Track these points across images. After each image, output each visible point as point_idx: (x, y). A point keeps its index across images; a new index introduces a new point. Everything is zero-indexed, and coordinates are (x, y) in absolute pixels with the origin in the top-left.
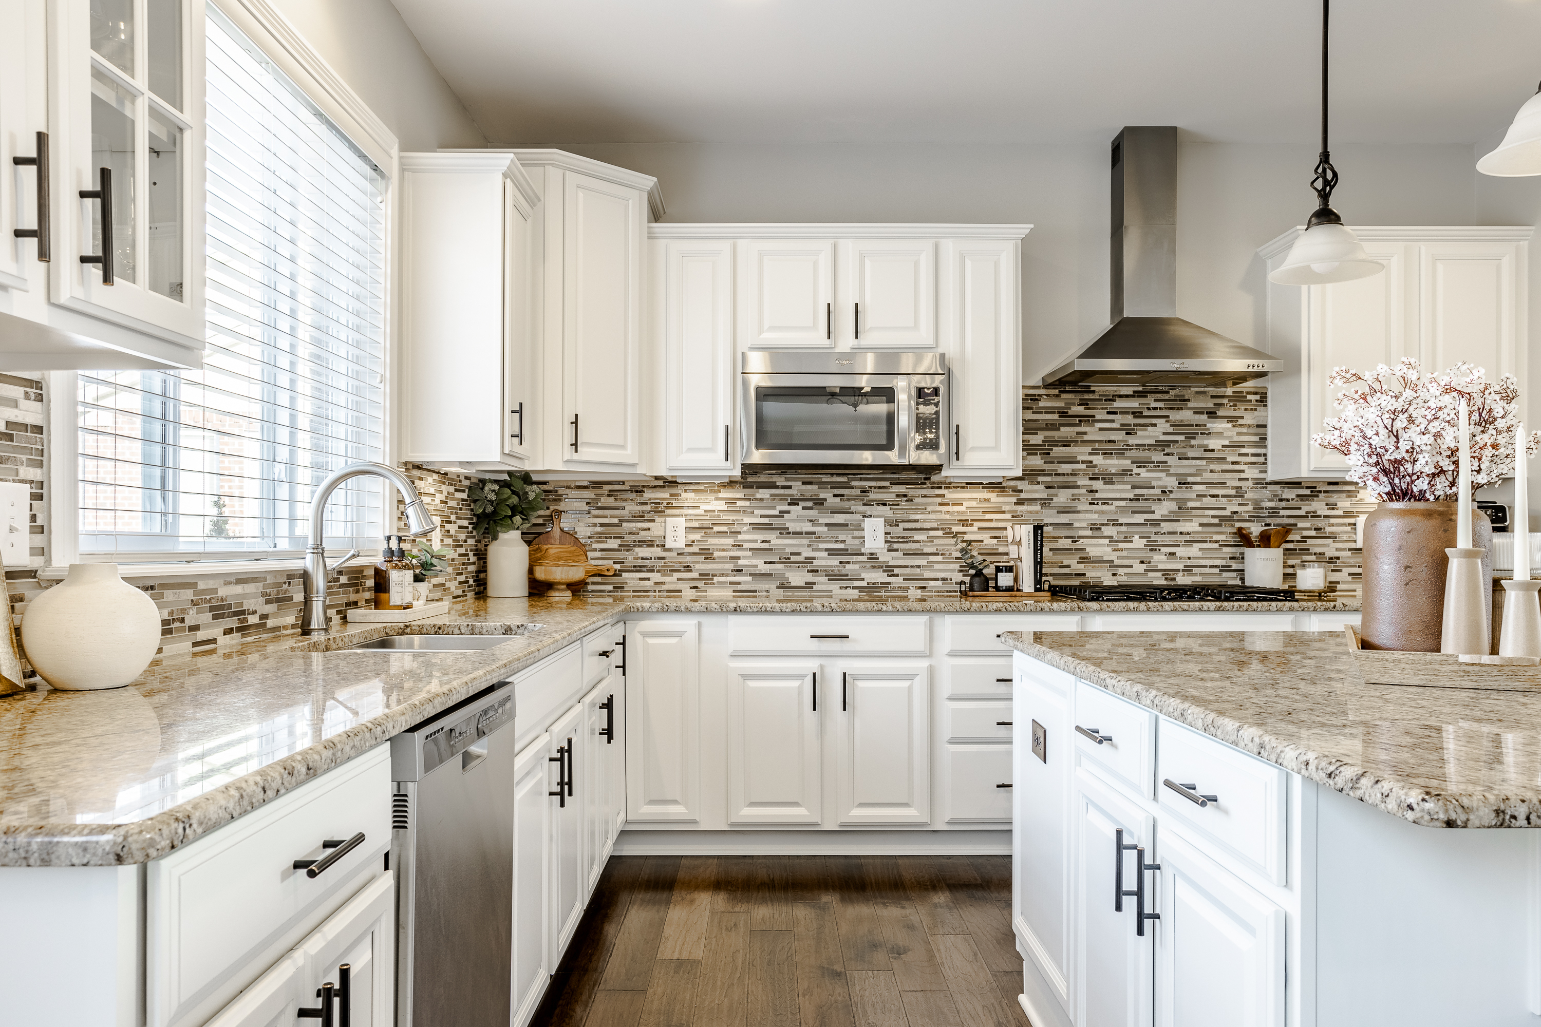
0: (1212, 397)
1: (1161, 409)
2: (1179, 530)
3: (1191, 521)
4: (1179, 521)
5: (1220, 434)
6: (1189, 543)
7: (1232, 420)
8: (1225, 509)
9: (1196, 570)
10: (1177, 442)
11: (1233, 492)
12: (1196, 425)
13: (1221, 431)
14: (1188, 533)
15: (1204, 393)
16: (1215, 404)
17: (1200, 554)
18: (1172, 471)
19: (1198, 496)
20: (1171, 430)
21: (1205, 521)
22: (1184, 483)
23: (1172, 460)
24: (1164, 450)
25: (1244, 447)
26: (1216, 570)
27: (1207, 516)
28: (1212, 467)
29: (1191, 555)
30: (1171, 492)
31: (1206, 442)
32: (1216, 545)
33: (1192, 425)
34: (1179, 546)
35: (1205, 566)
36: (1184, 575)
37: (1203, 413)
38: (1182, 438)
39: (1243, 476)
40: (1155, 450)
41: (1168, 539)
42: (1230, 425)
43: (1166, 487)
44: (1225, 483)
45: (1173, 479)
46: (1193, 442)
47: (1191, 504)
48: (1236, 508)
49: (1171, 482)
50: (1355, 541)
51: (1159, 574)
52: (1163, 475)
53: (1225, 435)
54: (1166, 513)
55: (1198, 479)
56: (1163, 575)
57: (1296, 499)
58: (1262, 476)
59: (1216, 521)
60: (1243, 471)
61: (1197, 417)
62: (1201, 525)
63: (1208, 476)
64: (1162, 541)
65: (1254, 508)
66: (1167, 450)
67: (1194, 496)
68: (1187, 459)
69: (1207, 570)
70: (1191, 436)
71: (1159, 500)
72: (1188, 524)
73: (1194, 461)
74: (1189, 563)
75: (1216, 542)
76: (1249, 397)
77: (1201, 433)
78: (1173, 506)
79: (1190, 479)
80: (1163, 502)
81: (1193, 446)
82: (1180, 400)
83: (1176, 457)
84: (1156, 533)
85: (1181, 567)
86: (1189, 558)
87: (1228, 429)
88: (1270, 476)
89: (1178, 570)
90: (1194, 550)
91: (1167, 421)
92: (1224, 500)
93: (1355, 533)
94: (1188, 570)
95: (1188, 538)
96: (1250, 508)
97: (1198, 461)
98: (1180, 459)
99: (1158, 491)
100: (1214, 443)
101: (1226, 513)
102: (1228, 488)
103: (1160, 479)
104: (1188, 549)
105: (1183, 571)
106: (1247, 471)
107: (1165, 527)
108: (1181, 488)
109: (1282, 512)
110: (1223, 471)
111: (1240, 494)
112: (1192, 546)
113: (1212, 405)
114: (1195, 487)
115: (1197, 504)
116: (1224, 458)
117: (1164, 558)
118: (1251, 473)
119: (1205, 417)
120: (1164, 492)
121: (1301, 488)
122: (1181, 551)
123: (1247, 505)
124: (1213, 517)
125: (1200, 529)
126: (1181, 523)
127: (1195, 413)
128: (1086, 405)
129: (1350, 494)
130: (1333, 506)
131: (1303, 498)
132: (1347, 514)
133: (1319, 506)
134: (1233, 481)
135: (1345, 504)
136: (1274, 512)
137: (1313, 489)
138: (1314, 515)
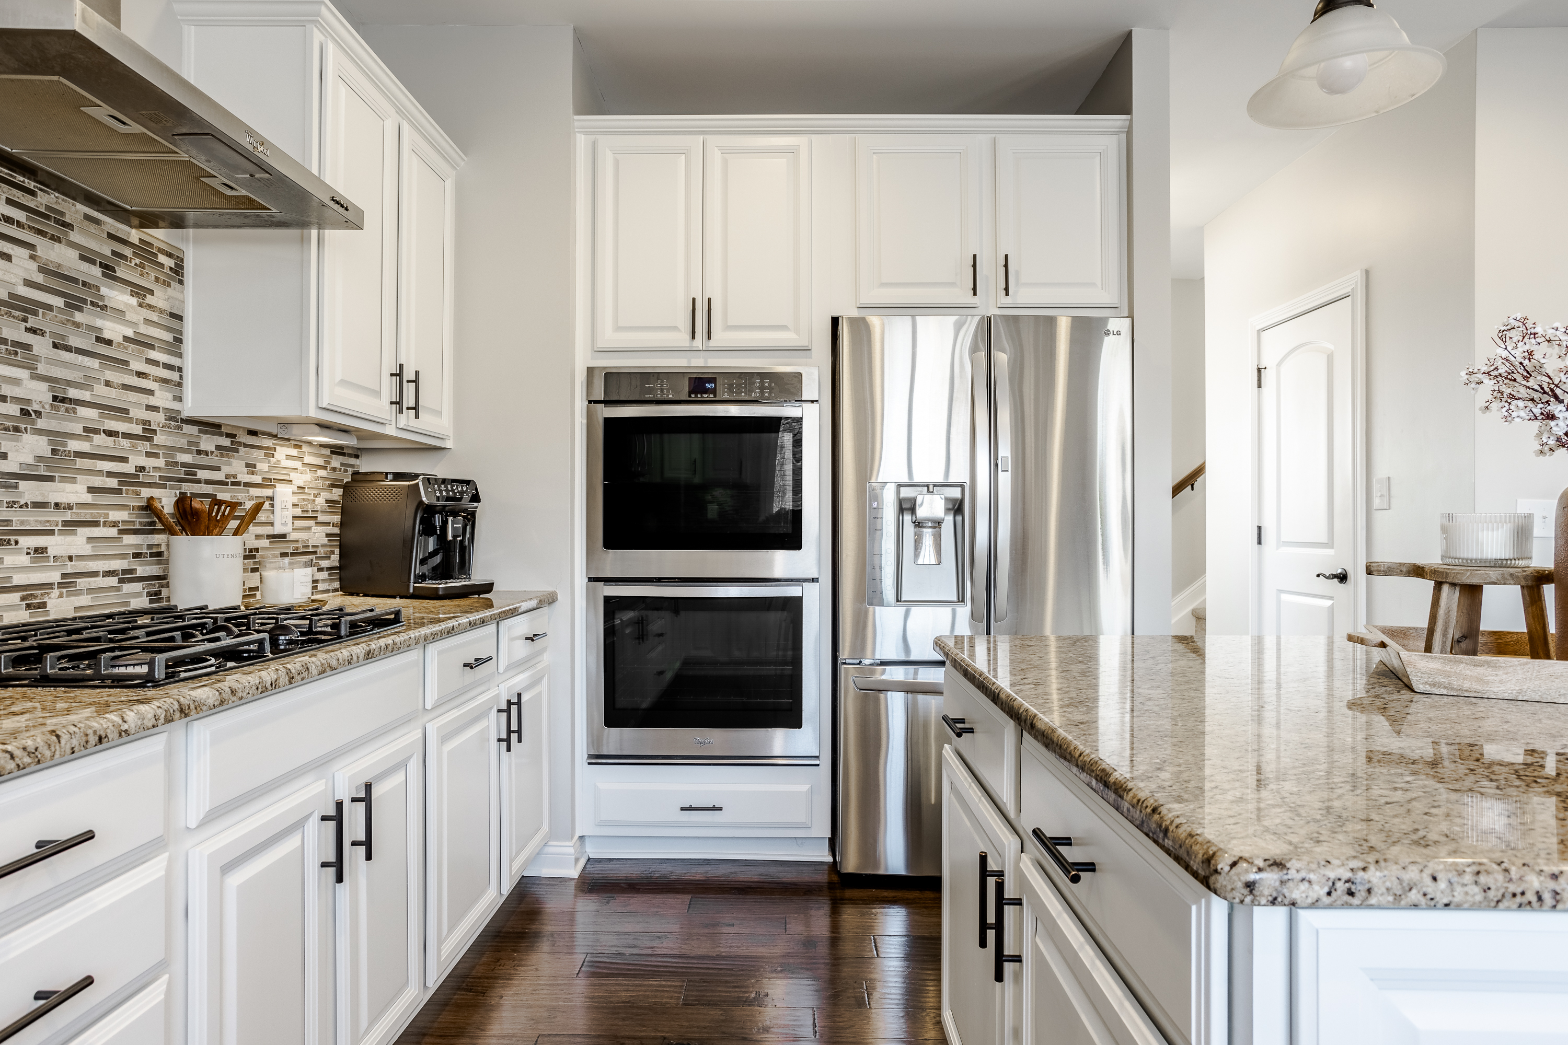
0: (111, 236)
1: (19, 225)
2: (53, 498)
3: (73, 480)
4: (50, 479)
5: (119, 314)
6: (71, 525)
7: (139, 291)
8: (124, 460)
9: (82, 583)
10: (49, 308)
11: (138, 430)
12: (85, 284)
13: (122, 308)
14: (69, 507)
15: (97, 222)
16: (114, 253)
17: (88, 549)
18: (42, 369)
19: (86, 429)
20: (40, 278)
21: (98, 482)
22: (63, 400)
23: (42, 346)
24: (25, 320)
25: (152, 347)
26: (113, 581)
27: (99, 473)
28: (109, 375)
29: (73, 553)
30: (38, 414)
31: (99, 323)
32: (113, 532)
33: (75, 280)
34: (50, 532)
35: (95, 574)
36: (61, 596)
37: (93, 262)
38: (58, 302)
39: (153, 401)
40: (9, 314)
41: (33, 519)
42: (134, 301)
43: (28, 401)
44: (126, 411)
45: (44, 386)
46: (79, 317)
47: (74, 445)
48: (143, 461)
49: (39, 394)
50: (272, 524)
51: (15, 597)
52: (23, 374)
53: (128, 317)
54: (30, 460)
55: (86, 396)
56: (23, 599)
57: (216, 452)
58: (175, 406)
59: (113, 483)
60: (151, 392)
61: (85, 266)
62: (91, 490)
63: (102, 393)
64: (22, 522)
65: (167, 463)
66: (32, 322)
67: (78, 429)
68: (68, 349)
69: (100, 582)
70: (75, 304)
71: (16, 429)
72: (69, 487)
73: (80, 357)
74: (70, 568)
75: (114, 524)
76: (162, 258)
77: (92, 303)
78: (42, 446)
79: (73, 393)
80: (25, 436)
81: (77, 325)
82: (57, 221)
83: (47, 341)
84: (11, 505)
85: (55, 577)
86: (70, 558)
87: (131, 306)
88: (189, 409)
89: (49, 586)
90: (78, 543)
91: (32, 257)
92: (125, 443)
93: (273, 513)
94: (68, 582)
95: (69, 516)
96: (160, 462)
97: (86, 359)
98: (55, 346)
99: (13, 409)
100: (113, 330)
101: (129, 468)
102: (130, 420)
103: (16, 382)
104: (69, 539)
105: (60, 585)
106: (157, 393)
107: (29, 491)
108: (56, 409)
109: (202, 474)
110: (126, 387)
111: (148, 434)
112: (74, 533)
113: (109, 253)
114: (83, 411)
115: (83, 446)
116: (126, 363)
117: (24, 560)
118: (162, 399)
119: (97, 271)
120: (25, 413)
121: (221, 434)
122: (56, 545)
123: (155, 455)
124: (110, 474)
125: (88, 498)
126: (56, 485)
127: (83, 258)
129: (268, 452)
130: (252, 469)
131: (222, 452)
132: (265, 482)
133: (239, 467)
134: (137, 408)
135: (263, 466)
136: (190, 473)
137: (234, 439)
138: (234, 481)
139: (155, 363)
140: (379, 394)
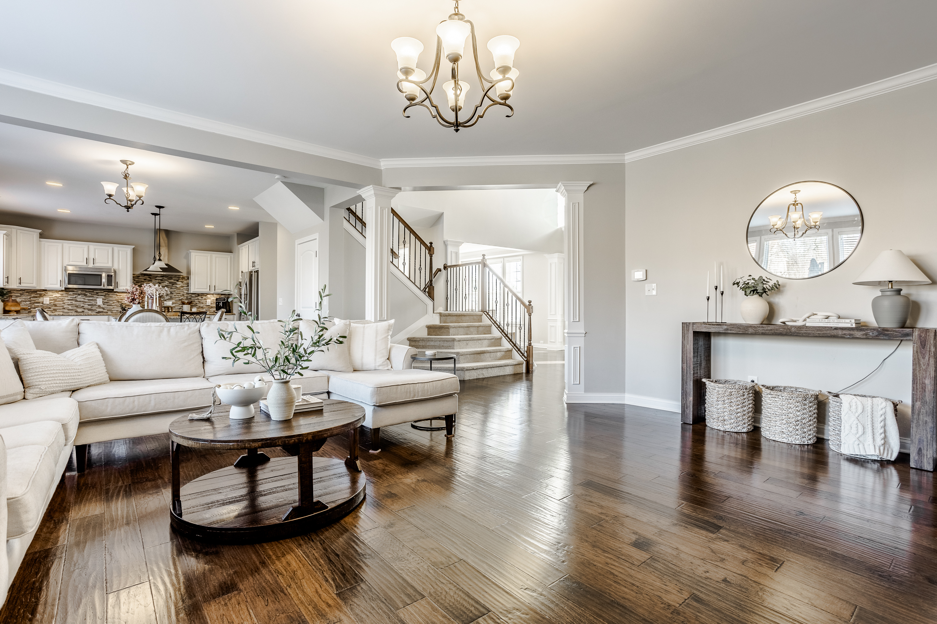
1: (166, 279)
3: (173, 300)
7: (182, 282)
11: (182, 295)
16: (178, 279)
21: (176, 300)
22: (172, 293)
25: (184, 287)
28: (178, 290)
38: (171, 285)
44: (180, 293)
46: (173, 286)
48: (182, 298)
50: (207, 304)
53: (180, 285)
59: (178, 300)
60: (184, 291)
63: (176, 292)
65: (186, 298)
68: (172, 289)
76: (185, 278)
77: (175, 284)
78: (169, 297)
82: (171, 278)
88: (189, 292)
92: (180, 296)
97: (175, 289)
100: (178, 286)
109: (192, 299)
110: (181, 291)
111: (184, 295)
114: (174, 294)
116: (181, 289)
118: (186, 292)
119: (176, 281)
128: (150, 278)
129: (205, 296)
130: (202, 298)
131: (196, 296)
132: (205, 299)
133: (199, 298)
134: (182, 293)
135: (204, 297)
136: (190, 299)
137: (199, 295)
138: (198, 299)
139: (188, 289)
140: (207, 289)
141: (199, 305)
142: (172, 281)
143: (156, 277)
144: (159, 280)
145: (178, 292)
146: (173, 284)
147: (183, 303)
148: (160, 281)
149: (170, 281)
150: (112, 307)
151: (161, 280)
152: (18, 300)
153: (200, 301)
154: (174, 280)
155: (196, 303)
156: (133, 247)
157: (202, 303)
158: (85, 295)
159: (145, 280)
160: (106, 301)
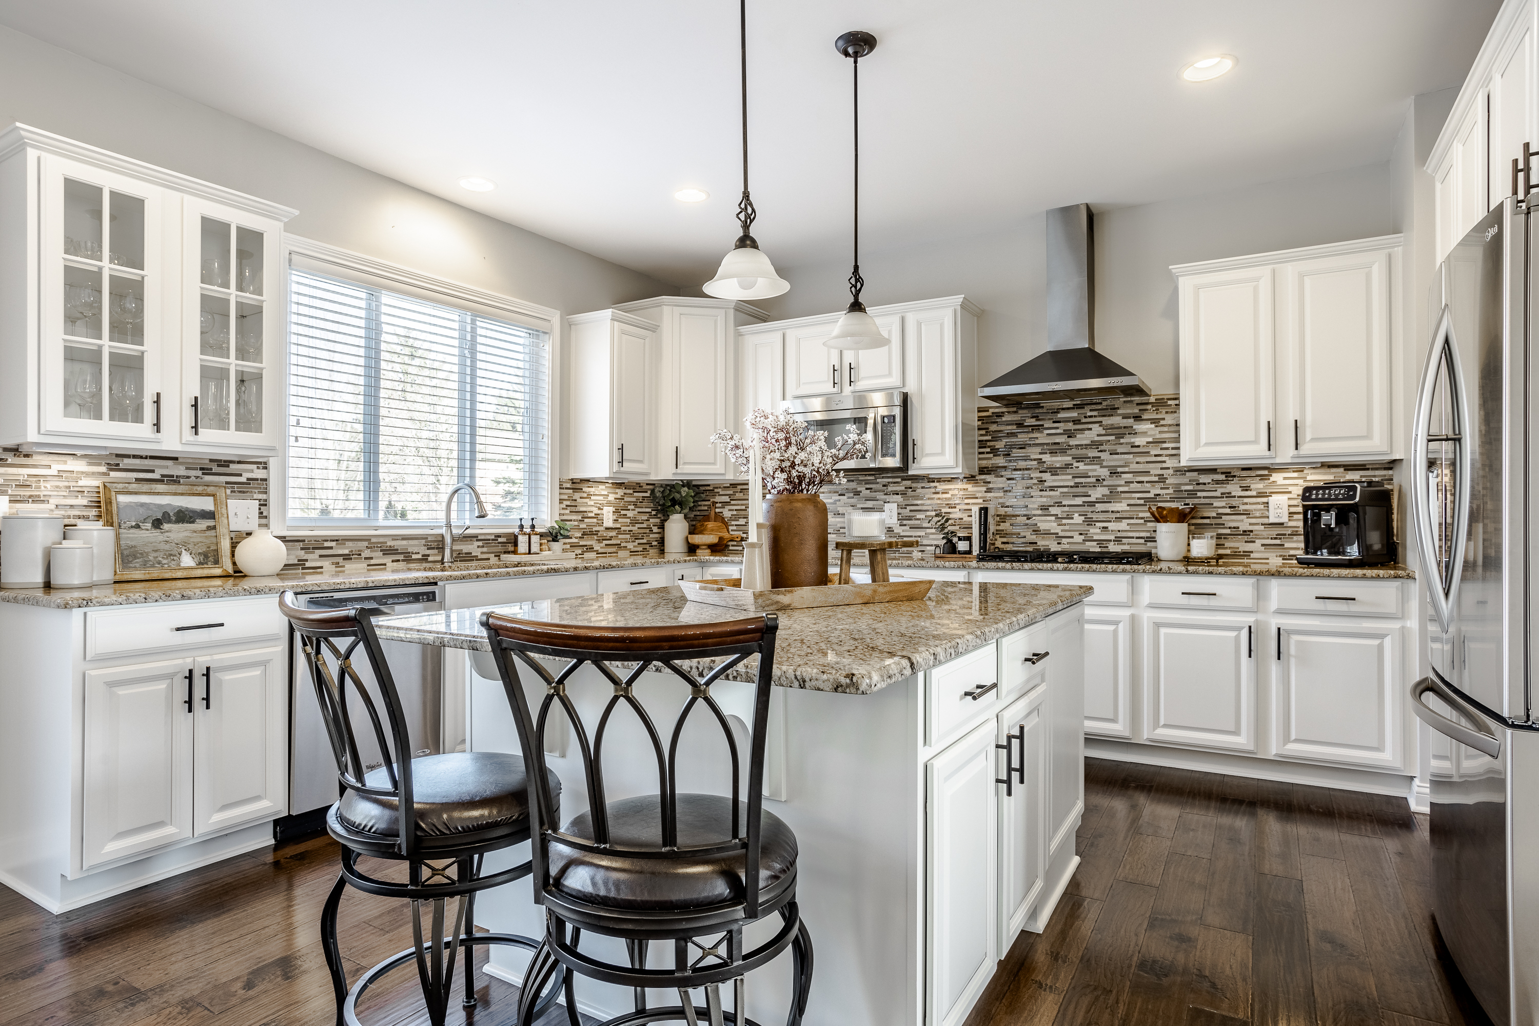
0: (1138, 404)
1: (1095, 416)
2: (1111, 509)
3: (1121, 502)
4: (1110, 502)
5: (1144, 433)
6: (1119, 519)
7: (1155, 421)
8: (1149, 492)
9: (1124, 541)
10: (1109, 441)
11: (1156, 479)
12: (1125, 427)
13: (1145, 431)
14: (1118, 512)
15: (1130, 402)
16: (1140, 410)
17: (1128, 528)
18: (1105, 464)
19: (1126, 482)
20: (1104, 432)
21: (1132, 502)
22: (1115, 473)
23: (1104, 456)
24: (1098, 448)
25: (1165, 442)
26: (1142, 541)
27: (1134, 498)
28: (1138, 459)
29: (1120, 529)
30: (1104, 480)
31: (1133, 440)
32: (1142, 521)
33: (1120, 428)
34: (1110, 521)
35: (1133, 538)
36: (1115, 544)
37: (1130, 418)
38: (1113, 438)
39: (1164, 465)
40: (1091, 448)
41: (1102, 517)
42: (1153, 426)
43: (1100, 476)
44: (1149, 472)
45: (1106, 470)
46: (1122, 441)
47: (1120, 489)
48: (1159, 491)
49: (1104, 472)
50: (1268, 517)
51: (1095, 543)
52: (1097, 467)
53: (1149, 434)
54: (1100, 496)
55: (1126, 469)
56: (1098, 544)
57: (1212, 483)
58: (1178, 465)
59: (1142, 502)
60: (1164, 462)
61: (1125, 420)
63: (1134, 467)
64: (1097, 518)
65: (1174, 491)
66: (1101, 448)
67: (1123, 483)
68: (1117, 454)
69: (1134, 541)
70: (1120, 436)
71: (1094, 486)
72: (1118, 505)
73: (1123, 456)
74: (1119, 534)
75: (1142, 518)
76: (1170, 402)
77: (1129, 434)
78: (1106, 491)
79: (1119, 470)
80: (1098, 488)
81: (1122, 444)
82: (1111, 409)
83: (1108, 453)
84: (1092, 512)
85: (1112, 538)
86: (1119, 531)
87: (1151, 428)
88: (1185, 465)
89: (1111, 541)
90: (1123, 525)
91: (1100, 426)
92: (1148, 485)
93: (1268, 510)
94: (1118, 540)
95: (1118, 515)
96: (1171, 491)
97: (1126, 455)
98: (1111, 454)
99: (1093, 480)
100: (1140, 441)
101: (1151, 495)
102: (1151, 475)
103: (1095, 470)
104: (1118, 524)
105: (1114, 541)
106: (1167, 462)
107: (1099, 507)
108: (1112, 477)
109: (1199, 494)
110: (1147, 462)
111: (1162, 479)
112: (1121, 522)
113: (1137, 411)
114: (1124, 476)
115: (1126, 489)
116: (1148, 452)
117: (1099, 531)
118: (1171, 463)
119: (1132, 420)
120: (1098, 480)
121: (1218, 473)
122: (1111, 526)
123: (1168, 488)
124: (1139, 499)
125: (1128, 508)
126: (1112, 504)
127: (1123, 418)
128: (1037, 418)
129: (1263, 478)
130: (1246, 489)
131: (1218, 482)
132: (1260, 495)
133: (1234, 488)
134: (1155, 470)
135: (1258, 486)
136: (1192, 494)
137: (1228, 474)
138: (1229, 495)
139: (1167, 449)
140: (1256, 442)
141: (1231, 521)
142: (1116, 420)
143: (1057, 411)
144: (1066, 421)
145: (1141, 468)
146: (1120, 433)
147: (1161, 516)
148: (1070, 426)
149: (1107, 421)
150: (922, 533)
151: (1076, 422)
152: (727, 513)
153: (1234, 502)
154: (1125, 417)
155: (1220, 516)
156: (959, 299)
157: (1247, 514)
158: (857, 493)
159: (1020, 425)
160: (906, 512)
